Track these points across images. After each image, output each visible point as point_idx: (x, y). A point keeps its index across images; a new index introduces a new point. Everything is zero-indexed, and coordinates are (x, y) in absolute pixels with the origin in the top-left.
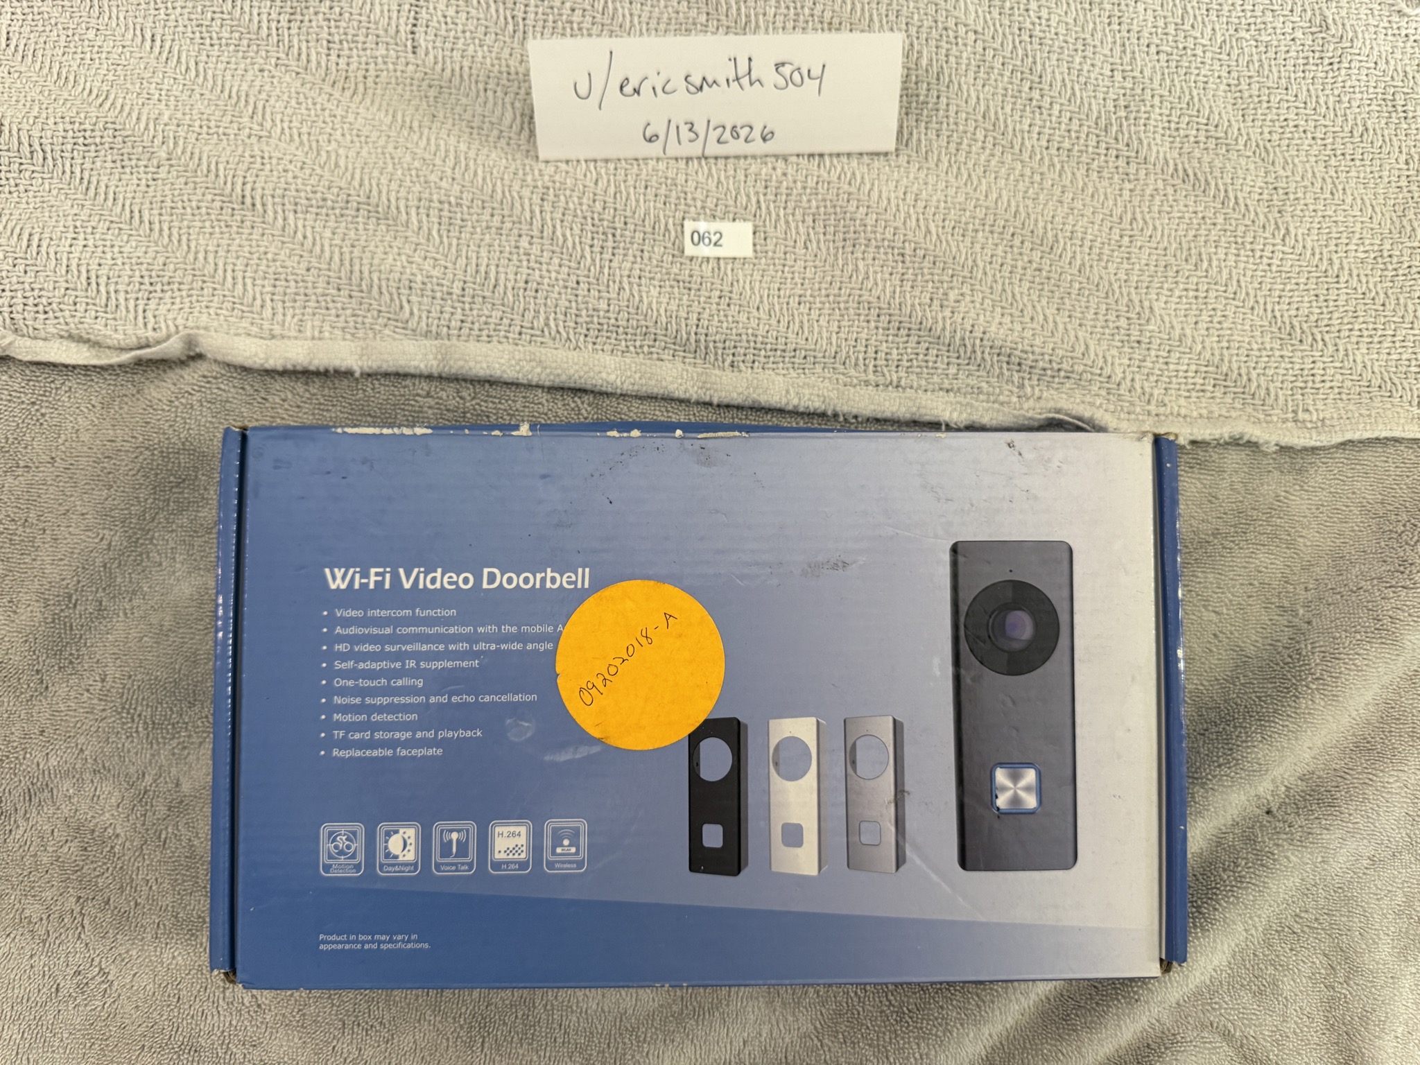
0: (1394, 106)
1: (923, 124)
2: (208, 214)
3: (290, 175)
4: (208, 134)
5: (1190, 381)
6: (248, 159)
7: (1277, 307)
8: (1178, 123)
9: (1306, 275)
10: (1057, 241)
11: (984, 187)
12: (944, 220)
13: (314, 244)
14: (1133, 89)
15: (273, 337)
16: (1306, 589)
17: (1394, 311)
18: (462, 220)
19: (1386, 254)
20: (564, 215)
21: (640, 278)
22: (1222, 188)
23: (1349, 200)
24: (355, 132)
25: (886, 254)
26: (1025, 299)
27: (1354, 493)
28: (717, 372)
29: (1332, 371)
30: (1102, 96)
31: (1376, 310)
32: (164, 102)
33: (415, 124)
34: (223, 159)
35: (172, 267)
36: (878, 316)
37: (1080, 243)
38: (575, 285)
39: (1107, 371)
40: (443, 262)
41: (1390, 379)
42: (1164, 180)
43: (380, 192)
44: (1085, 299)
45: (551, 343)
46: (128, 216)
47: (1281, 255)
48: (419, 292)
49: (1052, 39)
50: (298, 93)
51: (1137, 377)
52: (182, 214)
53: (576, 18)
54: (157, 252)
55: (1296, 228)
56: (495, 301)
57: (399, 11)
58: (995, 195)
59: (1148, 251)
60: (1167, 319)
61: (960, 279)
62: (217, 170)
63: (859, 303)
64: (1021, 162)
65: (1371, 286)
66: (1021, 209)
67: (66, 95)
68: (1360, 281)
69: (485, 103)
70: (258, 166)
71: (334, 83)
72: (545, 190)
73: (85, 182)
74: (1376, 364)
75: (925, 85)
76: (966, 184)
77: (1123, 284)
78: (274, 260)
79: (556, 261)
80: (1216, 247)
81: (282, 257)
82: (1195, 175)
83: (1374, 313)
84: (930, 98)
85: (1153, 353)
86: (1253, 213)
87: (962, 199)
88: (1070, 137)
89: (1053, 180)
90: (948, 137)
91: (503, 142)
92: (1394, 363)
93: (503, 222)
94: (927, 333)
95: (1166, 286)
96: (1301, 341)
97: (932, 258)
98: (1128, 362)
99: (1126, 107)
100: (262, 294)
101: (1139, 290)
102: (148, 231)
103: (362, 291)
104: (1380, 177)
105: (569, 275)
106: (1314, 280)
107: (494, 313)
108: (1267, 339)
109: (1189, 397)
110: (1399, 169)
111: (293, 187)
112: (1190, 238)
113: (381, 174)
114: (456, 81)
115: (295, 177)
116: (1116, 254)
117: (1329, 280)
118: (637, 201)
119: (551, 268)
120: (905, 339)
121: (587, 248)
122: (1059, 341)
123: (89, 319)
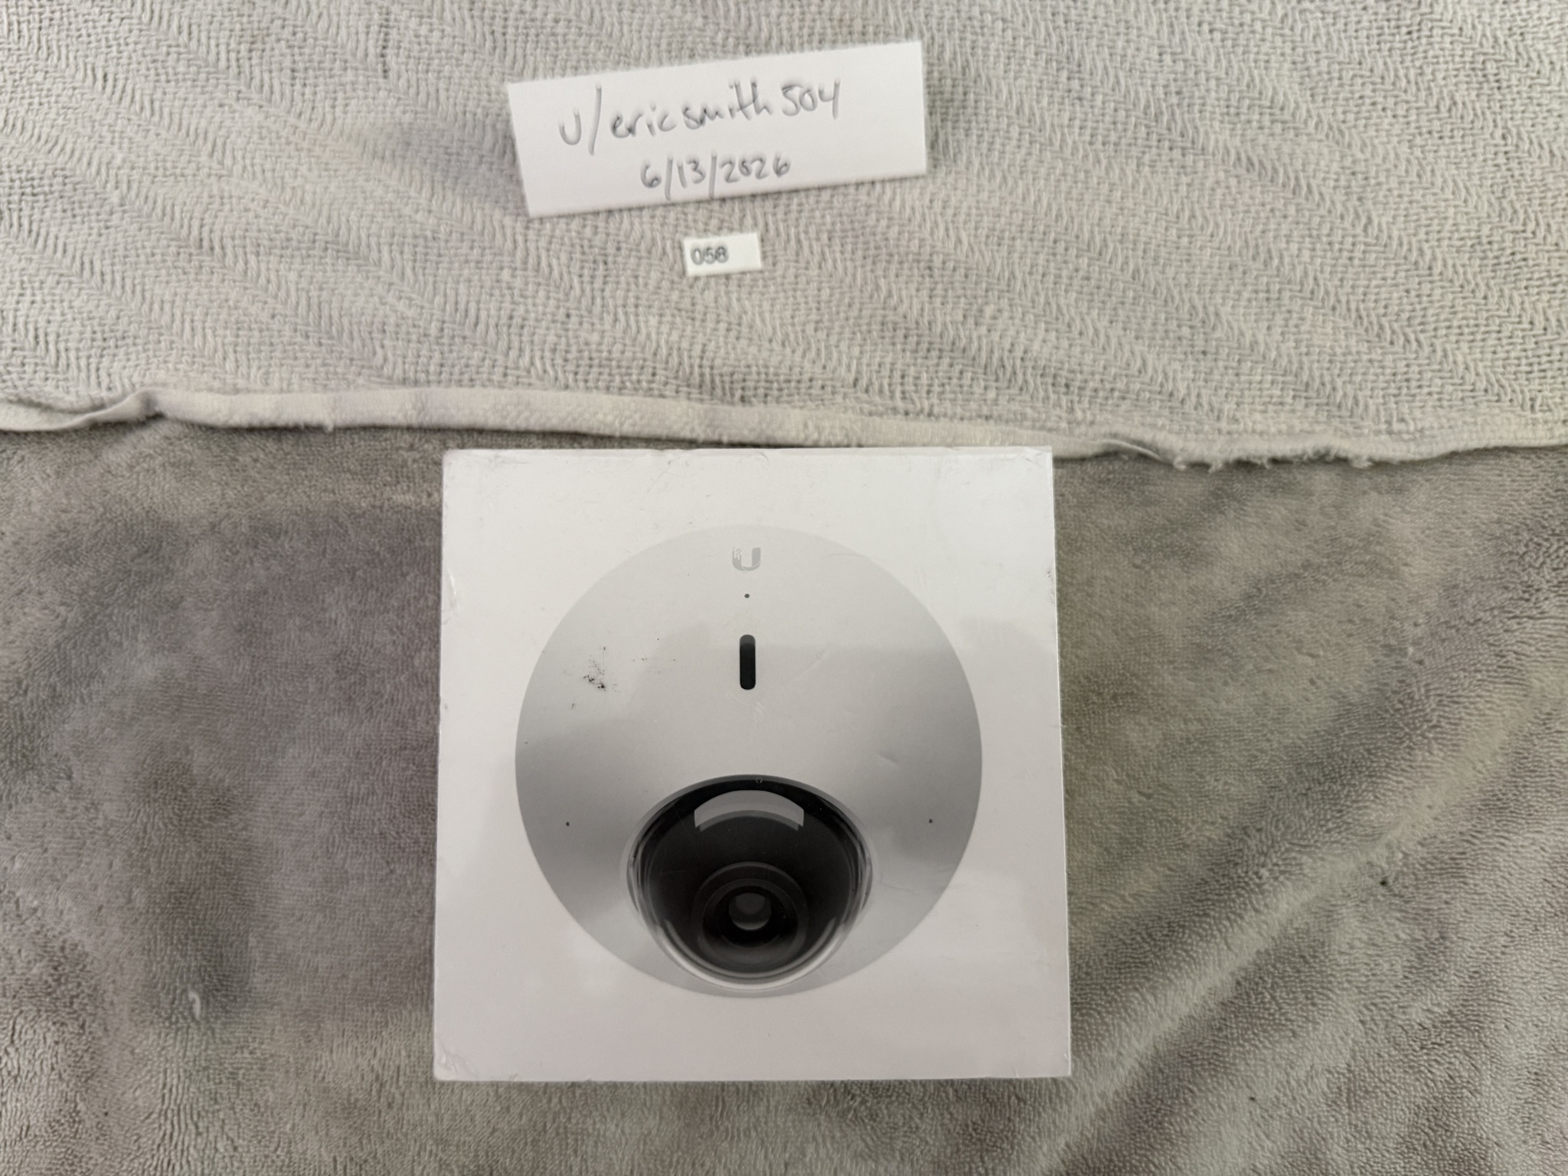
0: (1485, 76)
1: (949, 124)
2: (164, 261)
3: (251, 215)
4: (165, 176)
5: (1265, 393)
6: (205, 199)
7: (1362, 306)
8: (1238, 108)
9: (1393, 268)
10: (1106, 246)
11: (1020, 191)
12: (976, 229)
13: (279, 288)
14: (1184, 73)
15: (236, 391)
16: (1416, 625)
17: (1498, 303)
18: (440, 255)
19: (1484, 240)
20: (550, 243)
21: (636, 306)
22: (1292, 175)
23: (1439, 181)
24: (322, 166)
25: (911, 269)
26: (1073, 311)
27: (1464, 512)
28: (726, 407)
29: (1430, 375)
30: (1149, 82)
31: (1477, 304)
32: (117, 145)
33: (388, 154)
34: (179, 201)
35: (126, 319)
36: (906, 337)
37: (1131, 246)
38: (564, 318)
39: (1170, 387)
40: (418, 302)
41: (1498, 381)
42: (1226, 171)
43: (349, 230)
44: (1140, 309)
45: (538, 383)
46: (79, 267)
47: (1363, 247)
48: (393, 335)
49: (1090, 24)
50: (260, 127)
51: (1203, 391)
52: (136, 263)
53: (561, 29)
54: (110, 305)
55: (1379, 216)
56: (477, 341)
57: (368, 33)
58: (1033, 198)
59: (1209, 251)
60: (1235, 325)
61: (996, 293)
62: (173, 212)
63: (883, 324)
64: (1064, 160)
65: (1470, 276)
66: (1064, 212)
67: (13, 142)
68: (1456, 272)
69: (465, 126)
70: (216, 206)
71: (300, 115)
73: (34, 234)
74: (1481, 365)
75: (949, 82)
76: (1000, 187)
77: (1184, 289)
78: (236, 308)
79: (542, 294)
80: (1288, 242)
81: (244, 304)
82: (1261, 162)
83: (1474, 308)
84: (956, 96)
85: (1221, 364)
86: (1328, 203)
87: (997, 204)
88: (1115, 130)
89: (1098, 177)
90: (980, 136)
91: (484, 167)
92: (1500, 363)
93: (482, 255)
94: (960, 354)
95: (1232, 289)
96: (1392, 343)
97: (963, 271)
98: (1191, 375)
99: (1178, 93)
100: (223, 345)
101: (1203, 295)
102: (100, 283)
103: (331, 338)
104: (1474, 155)
105: (558, 307)
106: (1403, 274)
107: (475, 354)
108: (1353, 341)
109: (1265, 412)
110: (1496, 145)
111: (255, 227)
112: (1257, 233)
113: (351, 209)
114: (432, 104)
115: (257, 217)
116: (1174, 256)
117: (1421, 272)
118: (632, 224)
119: (537, 301)
120: (935, 361)
121: (576, 280)
122: (1112, 358)
123: (37, 382)
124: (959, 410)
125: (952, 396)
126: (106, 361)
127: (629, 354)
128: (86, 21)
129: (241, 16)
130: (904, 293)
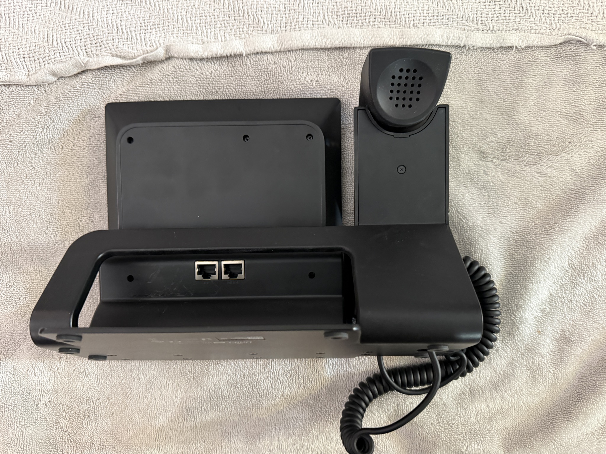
15: (203, 43)
35: (153, 17)
45: (327, 27)
48: (265, 12)
54: (146, 12)
100: (195, 24)
103: (240, 16)
123: (121, 46)
124: (505, 27)
125: (502, 21)
126: (148, 35)
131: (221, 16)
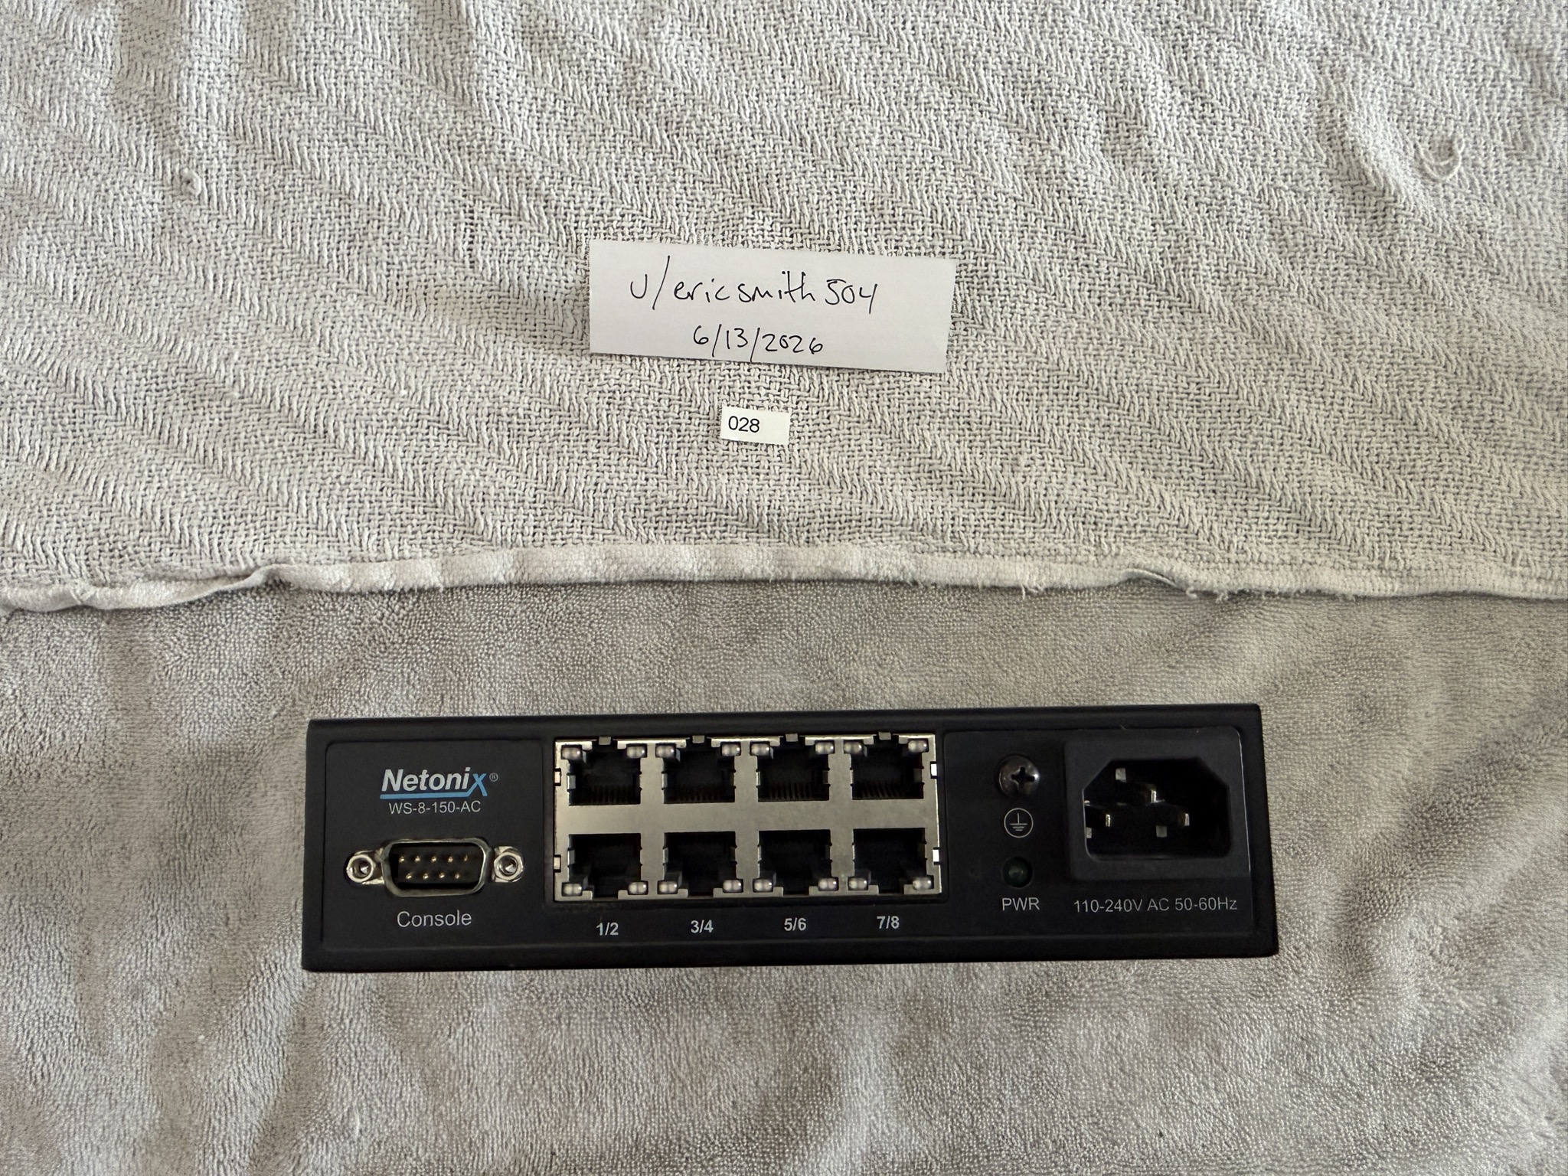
1: (975, 292)
2: (280, 446)
3: (362, 400)
4: (277, 367)
10: (1124, 396)
11: (1043, 349)
12: (1007, 387)
13: (386, 464)
15: (353, 560)
18: (531, 430)
20: (629, 416)
21: (707, 468)
24: (421, 351)
25: (952, 423)
26: (1097, 455)
30: (1147, 250)
32: (231, 341)
33: (480, 339)
34: (295, 392)
35: (245, 500)
36: (952, 483)
37: (1147, 395)
38: (644, 482)
39: (1186, 520)
40: (514, 473)
41: (1482, 532)
43: (450, 409)
44: (1158, 451)
45: (623, 538)
46: (202, 455)
47: (1351, 402)
48: (492, 504)
49: (1092, 199)
50: (362, 316)
51: (1216, 525)
52: (255, 449)
53: (627, 224)
54: (230, 487)
55: (1364, 374)
56: (566, 505)
57: (455, 231)
58: (1056, 357)
59: (1218, 397)
60: (1242, 466)
61: (1028, 443)
63: (930, 472)
65: (1454, 435)
66: (1084, 368)
68: (1441, 430)
70: (330, 396)
71: (396, 302)
72: (611, 394)
73: (158, 426)
74: (1466, 515)
75: (972, 254)
76: (1025, 347)
77: (1195, 434)
78: (347, 484)
79: (625, 461)
81: (354, 480)
83: (1459, 464)
84: (978, 267)
85: (1230, 501)
87: (1024, 364)
88: (1120, 292)
89: (1111, 334)
90: (1001, 302)
91: (565, 347)
92: (1483, 517)
93: (570, 429)
94: (1002, 498)
95: (1239, 432)
96: (1385, 488)
97: (998, 425)
98: (1204, 511)
99: (1173, 259)
100: (336, 517)
101: (1212, 439)
102: (221, 468)
103: (436, 507)
105: (637, 473)
106: (1391, 427)
107: (565, 516)
109: (1272, 544)
111: (364, 411)
113: (451, 391)
114: (515, 290)
115: (366, 402)
116: (1185, 402)
117: (1408, 427)
118: (702, 395)
119: (619, 468)
120: (980, 504)
121: (653, 445)
122: (1134, 497)
124: (1001, 548)
125: (995, 535)
126: (227, 538)
127: (704, 510)
128: (196, 229)
129: (340, 217)
130: (947, 443)
131: (394, 503)
